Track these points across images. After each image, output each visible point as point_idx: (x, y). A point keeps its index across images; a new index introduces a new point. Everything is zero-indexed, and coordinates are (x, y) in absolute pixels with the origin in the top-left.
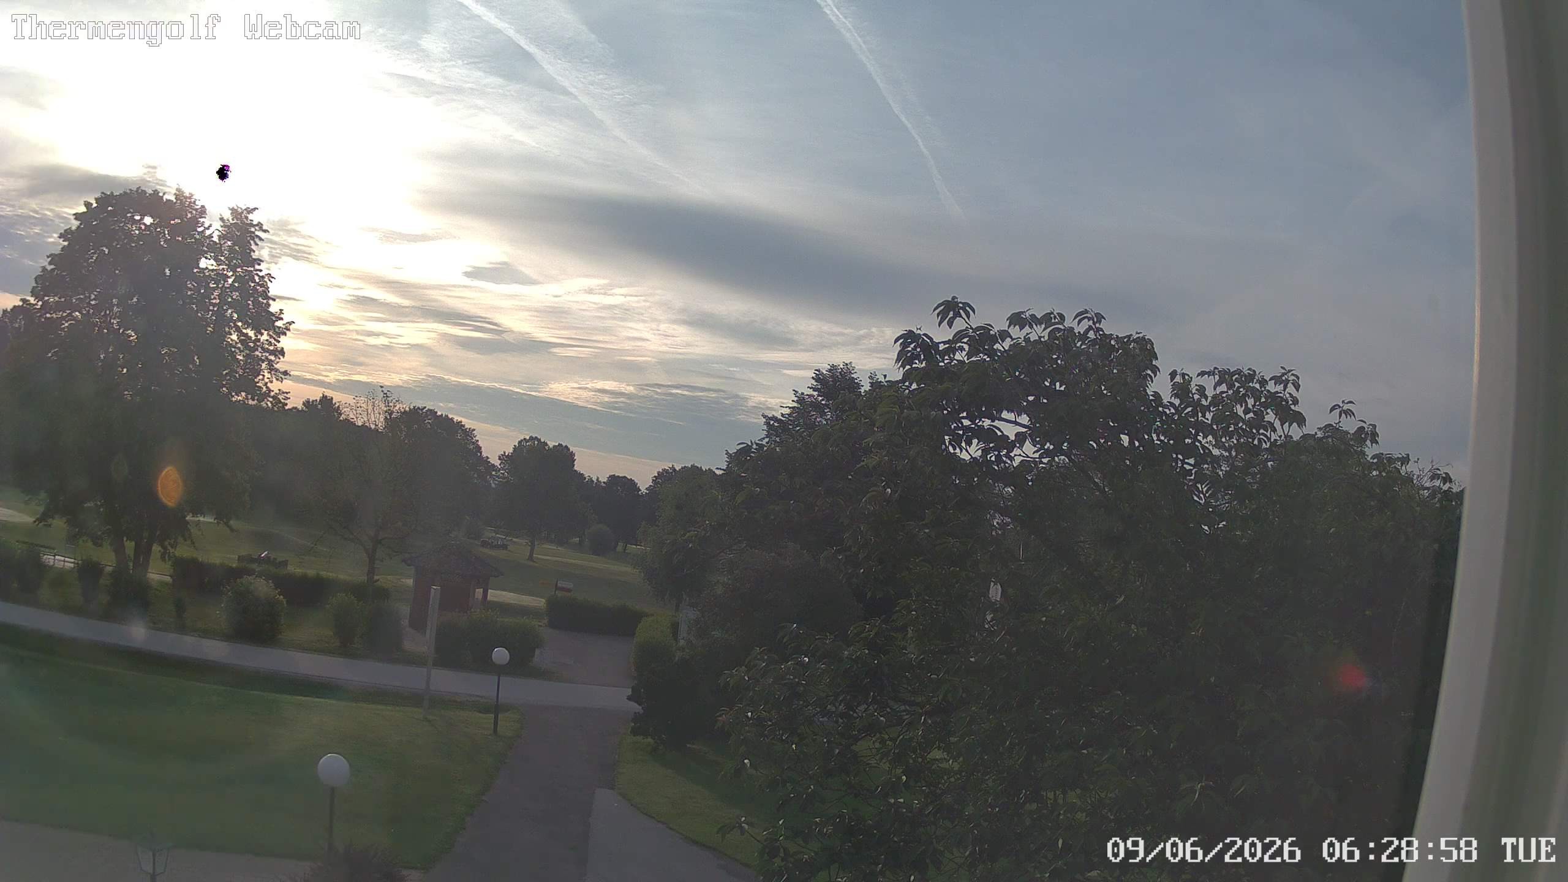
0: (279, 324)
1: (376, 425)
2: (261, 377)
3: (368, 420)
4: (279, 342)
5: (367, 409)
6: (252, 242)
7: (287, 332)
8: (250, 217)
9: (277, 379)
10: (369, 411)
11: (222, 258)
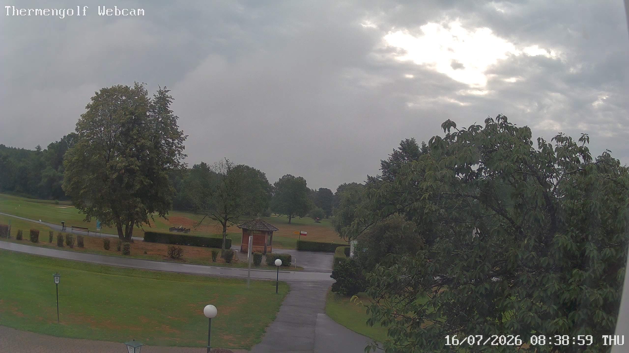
0: (182, 136)
1: (224, 173)
2: (175, 157)
3: (221, 171)
4: (182, 143)
5: (220, 167)
6: (168, 104)
7: (186, 139)
8: (166, 94)
9: (182, 158)
10: (221, 168)
11: (156, 111)
